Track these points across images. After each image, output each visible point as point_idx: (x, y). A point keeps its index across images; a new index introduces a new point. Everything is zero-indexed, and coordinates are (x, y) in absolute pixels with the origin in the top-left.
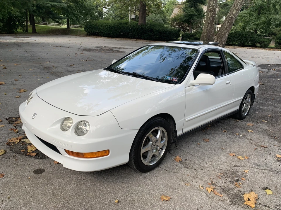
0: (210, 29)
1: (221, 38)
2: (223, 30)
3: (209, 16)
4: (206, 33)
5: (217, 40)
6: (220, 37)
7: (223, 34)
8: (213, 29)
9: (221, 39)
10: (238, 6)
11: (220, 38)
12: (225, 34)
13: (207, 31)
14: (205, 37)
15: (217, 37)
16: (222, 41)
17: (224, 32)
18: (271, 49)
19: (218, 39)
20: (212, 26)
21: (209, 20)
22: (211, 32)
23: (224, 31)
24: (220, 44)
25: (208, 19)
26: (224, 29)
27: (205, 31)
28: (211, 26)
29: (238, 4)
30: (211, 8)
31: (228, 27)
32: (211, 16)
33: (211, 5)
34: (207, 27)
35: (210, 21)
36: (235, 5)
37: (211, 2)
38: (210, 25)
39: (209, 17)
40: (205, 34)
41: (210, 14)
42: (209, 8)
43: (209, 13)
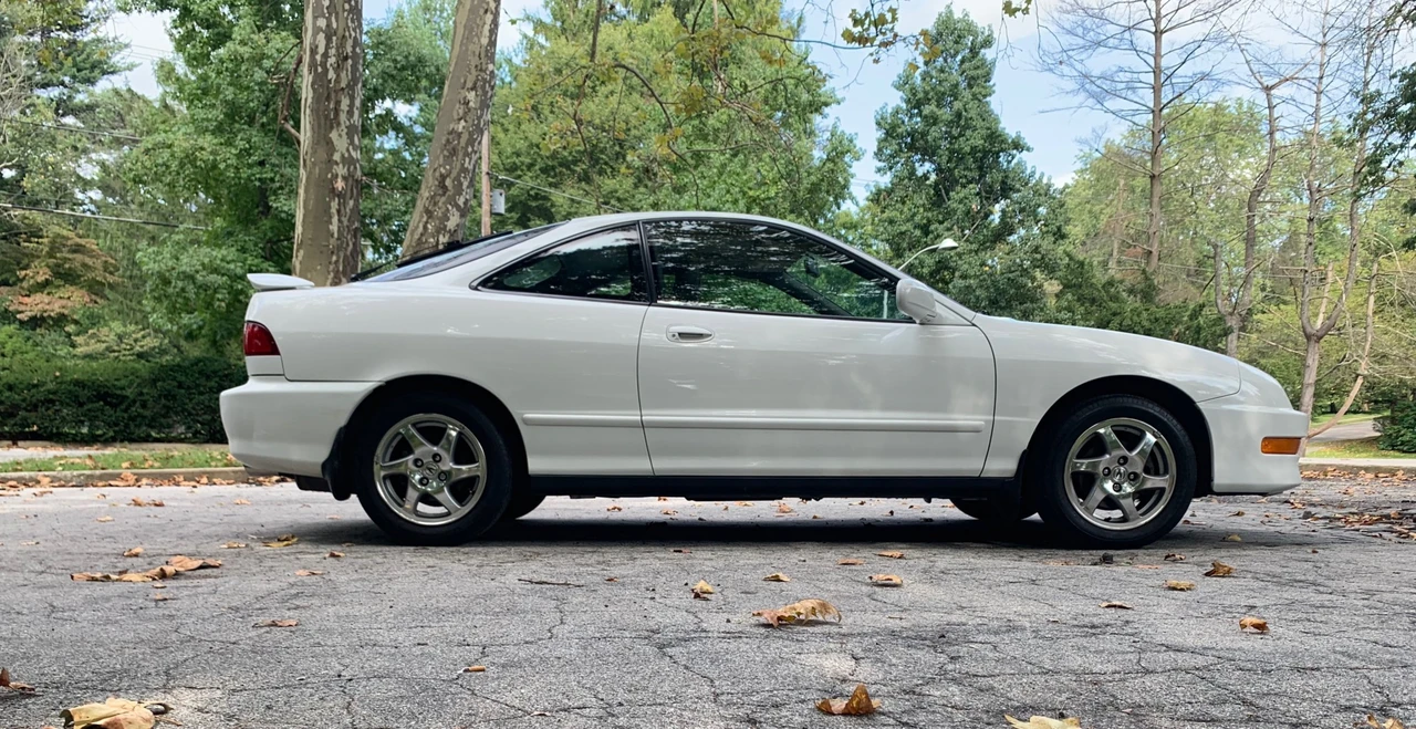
3: (335, 220)
10: (464, 187)
21: (339, 248)
25: (333, 242)
29: (459, 175)
30: (341, 170)
32: (345, 220)
33: (337, 157)
35: (345, 256)
36: (448, 182)
37: (334, 135)
39: (334, 227)
41: (339, 211)
42: (330, 170)
43: (334, 205)
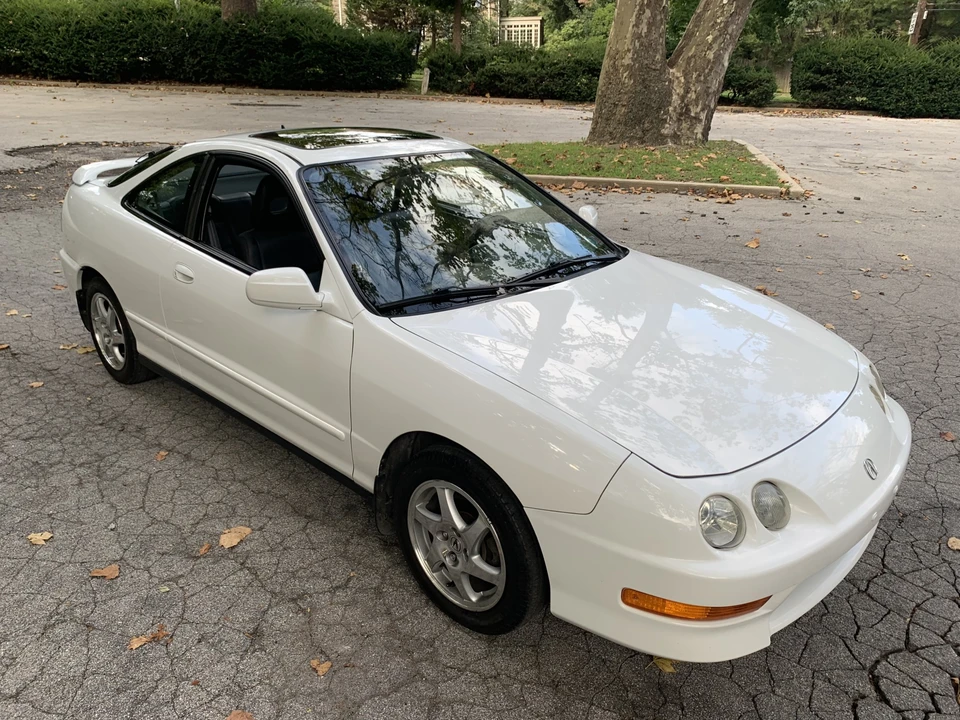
0: (649, 30)
1: (705, 78)
2: (710, 38)
4: (630, 55)
5: (687, 91)
6: (699, 75)
7: (711, 55)
8: (660, 36)
9: (706, 81)
11: (698, 81)
12: (718, 58)
13: (637, 44)
14: (630, 77)
15: (685, 75)
16: (708, 96)
17: (715, 47)
18: (786, 110)
19: (687, 82)
20: (659, 18)
22: (656, 51)
23: (715, 40)
24: (698, 110)
26: (716, 33)
27: (627, 44)
28: (654, 16)
31: (733, 22)
34: (636, 25)
38: (648, 13)
40: (627, 61)
